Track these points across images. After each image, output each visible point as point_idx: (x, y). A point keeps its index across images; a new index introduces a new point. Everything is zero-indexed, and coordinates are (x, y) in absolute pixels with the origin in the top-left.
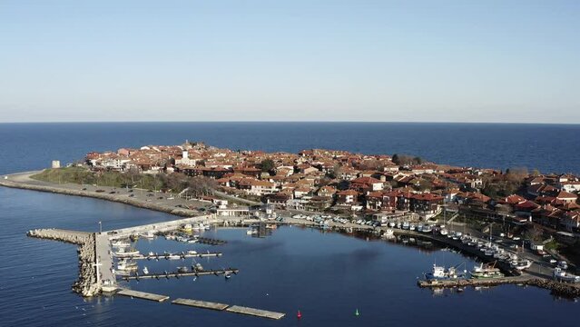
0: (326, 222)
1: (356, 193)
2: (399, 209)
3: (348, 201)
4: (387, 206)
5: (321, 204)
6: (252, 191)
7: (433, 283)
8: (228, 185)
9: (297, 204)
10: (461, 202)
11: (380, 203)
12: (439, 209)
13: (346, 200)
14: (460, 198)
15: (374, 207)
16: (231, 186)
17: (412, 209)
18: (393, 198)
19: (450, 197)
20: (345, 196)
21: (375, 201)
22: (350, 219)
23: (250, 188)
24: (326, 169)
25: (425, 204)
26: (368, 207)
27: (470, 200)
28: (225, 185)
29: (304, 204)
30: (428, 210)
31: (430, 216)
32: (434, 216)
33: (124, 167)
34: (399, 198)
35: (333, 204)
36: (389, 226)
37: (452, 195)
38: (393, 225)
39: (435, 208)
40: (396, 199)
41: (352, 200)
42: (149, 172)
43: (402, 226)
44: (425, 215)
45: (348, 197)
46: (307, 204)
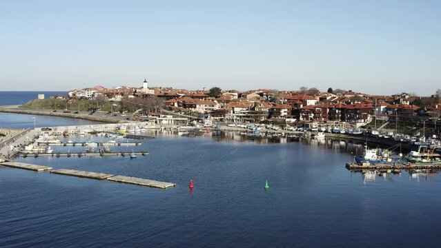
0: (259, 129)
1: (291, 107)
2: (331, 119)
3: (283, 114)
4: (319, 117)
5: (257, 117)
6: (197, 109)
7: (364, 165)
8: (176, 105)
9: (235, 117)
10: (390, 112)
11: (313, 115)
12: (369, 119)
13: (280, 113)
14: (390, 109)
15: (307, 118)
16: (179, 106)
17: (343, 119)
18: (324, 109)
19: (380, 109)
20: (280, 109)
21: (308, 113)
22: (282, 127)
23: (195, 107)
24: (267, 96)
25: (356, 113)
26: (301, 119)
27: (399, 110)
28: (174, 105)
29: (240, 117)
30: (359, 118)
31: (361, 124)
32: (364, 124)
33: (93, 95)
34: (330, 109)
35: (269, 117)
36: (320, 131)
37: (382, 107)
38: (323, 129)
39: (365, 117)
40: (328, 110)
41: (286, 114)
42: (113, 99)
43: (332, 130)
44: (355, 123)
45: (283, 111)
46: (244, 116)
